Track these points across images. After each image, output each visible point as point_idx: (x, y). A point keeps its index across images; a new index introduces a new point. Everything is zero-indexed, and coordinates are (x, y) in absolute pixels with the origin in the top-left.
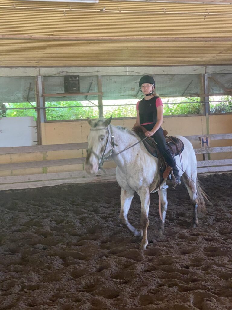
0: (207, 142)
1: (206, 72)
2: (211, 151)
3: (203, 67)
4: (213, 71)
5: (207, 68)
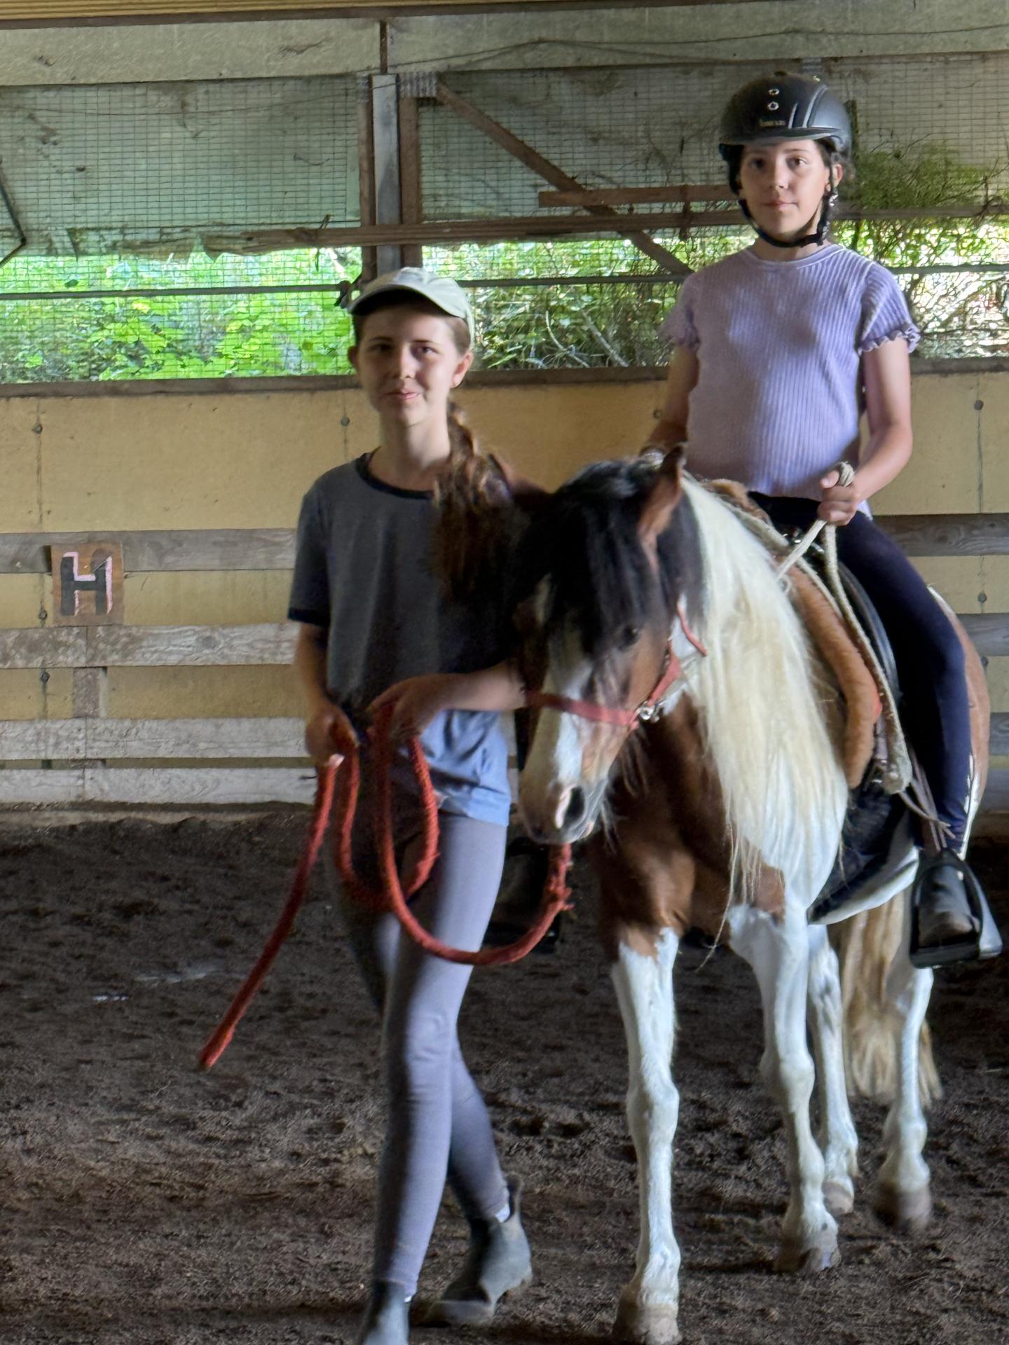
0: (99, 585)
1: (389, 63)
2: (126, 653)
3: (364, 27)
4: (451, 52)
5: (401, 30)
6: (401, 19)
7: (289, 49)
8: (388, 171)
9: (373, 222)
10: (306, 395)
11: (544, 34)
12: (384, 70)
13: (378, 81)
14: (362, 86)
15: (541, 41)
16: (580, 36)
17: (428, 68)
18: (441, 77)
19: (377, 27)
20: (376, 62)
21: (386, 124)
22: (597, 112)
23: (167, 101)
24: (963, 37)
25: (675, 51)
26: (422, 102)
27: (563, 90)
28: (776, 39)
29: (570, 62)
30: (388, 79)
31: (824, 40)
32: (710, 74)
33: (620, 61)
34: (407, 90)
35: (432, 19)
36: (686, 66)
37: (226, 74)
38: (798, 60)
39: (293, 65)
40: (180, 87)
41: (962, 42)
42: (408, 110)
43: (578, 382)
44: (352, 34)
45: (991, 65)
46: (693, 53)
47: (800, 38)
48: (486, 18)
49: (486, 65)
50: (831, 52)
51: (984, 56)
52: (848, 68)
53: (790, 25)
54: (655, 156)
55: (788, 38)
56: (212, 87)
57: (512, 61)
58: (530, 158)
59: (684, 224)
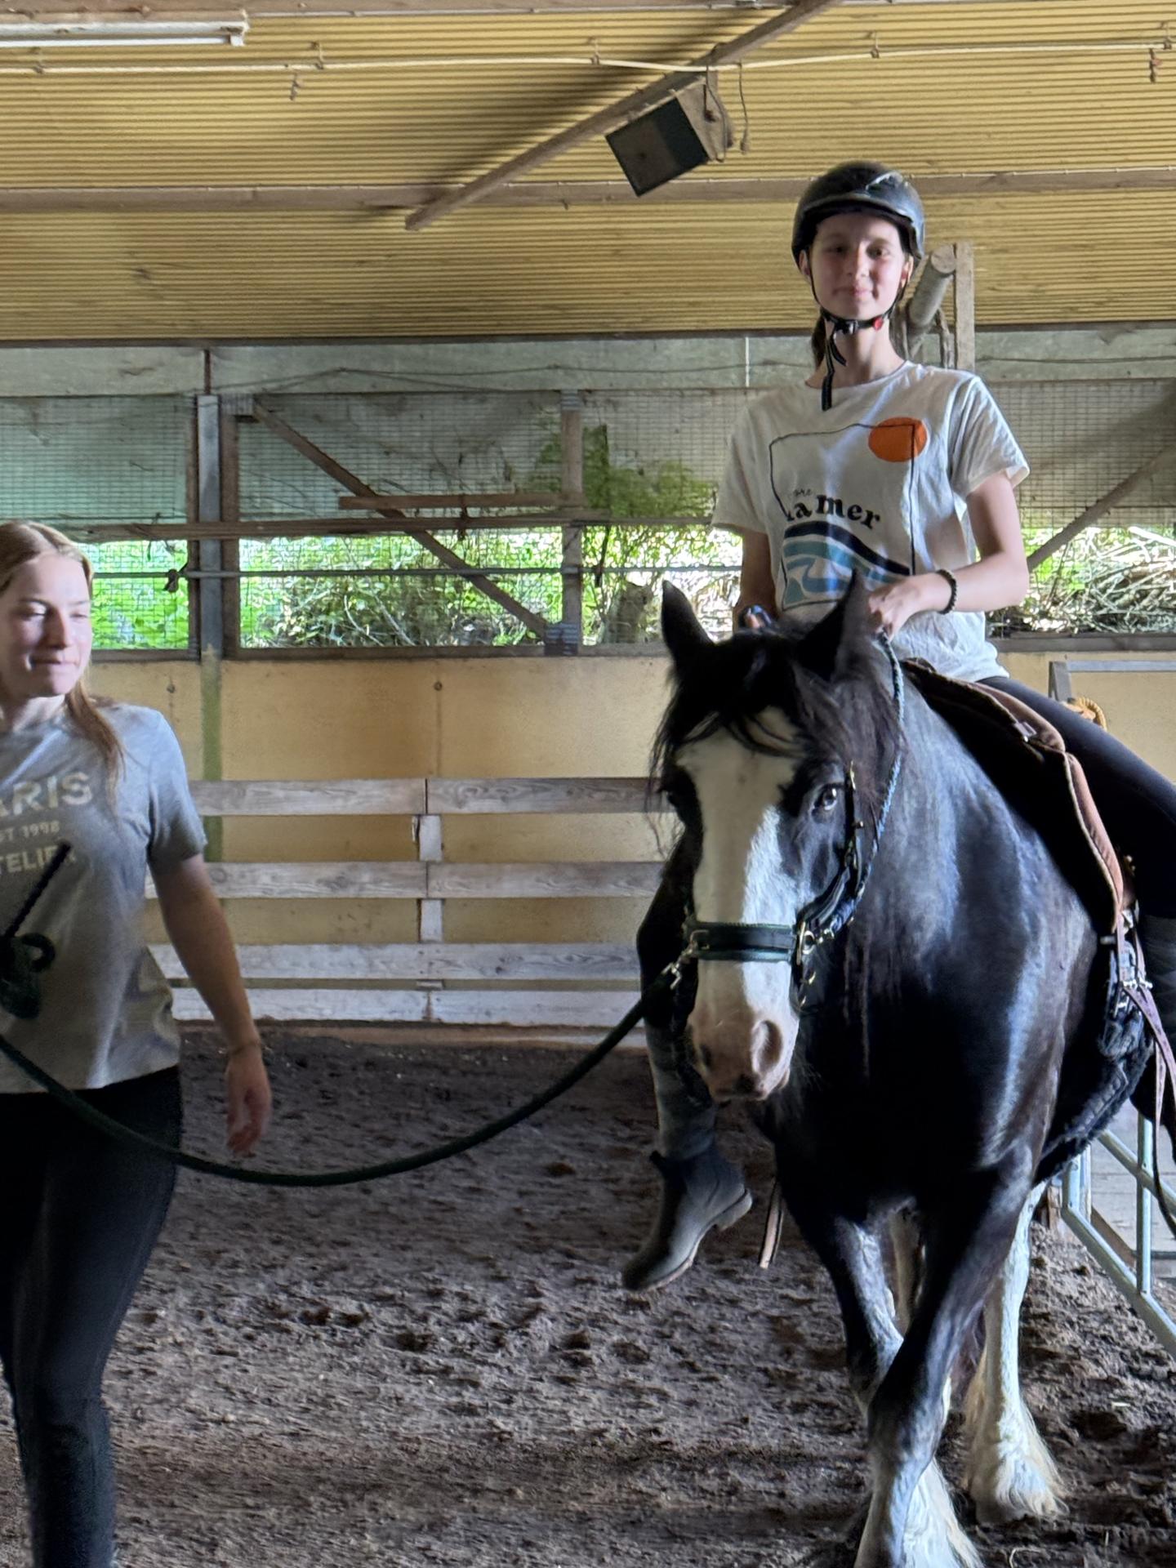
1: (213, 384)
3: (193, 354)
4: (265, 377)
5: (221, 357)
6: (224, 349)
7: (127, 372)
8: (211, 477)
9: (197, 519)
10: (138, 666)
11: (345, 365)
12: (208, 391)
13: (203, 400)
14: (189, 404)
15: (343, 370)
16: (376, 366)
17: (245, 391)
18: (257, 398)
19: (203, 355)
20: (201, 385)
21: (209, 437)
22: (389, 430)
23: (21, 413)
24: (694, 375)
25: (456, 381)
26: (240, 419)
27: (361, 412)
28: (540, 374)
29: (366, 388)
30: (213, 399)
31: (580, 375)
32: (483, 401)
33: (409, 387)
34: (228, 409)
35: (249, 349)
36: (465, 394)
37: (73, 392)
38: (558, 391)
39: (132, 385)
40: (31, 402)
41: (695, 380)
42: (229, 427)
43: (371, 659)
44: (181, 360)
45: (719, 400)
46: (472, 383)
47: (560, 372)
48: (295, 349)
49: (296, 389)
50: (585, 385)
51: (713, 392)
52: (600, 398)
53: (552, 363)
54: (438, 468)
55: (550, 373)
56: (61, 402)
57: (317, 386)
58: (332, 468)
59: (462, 525)
